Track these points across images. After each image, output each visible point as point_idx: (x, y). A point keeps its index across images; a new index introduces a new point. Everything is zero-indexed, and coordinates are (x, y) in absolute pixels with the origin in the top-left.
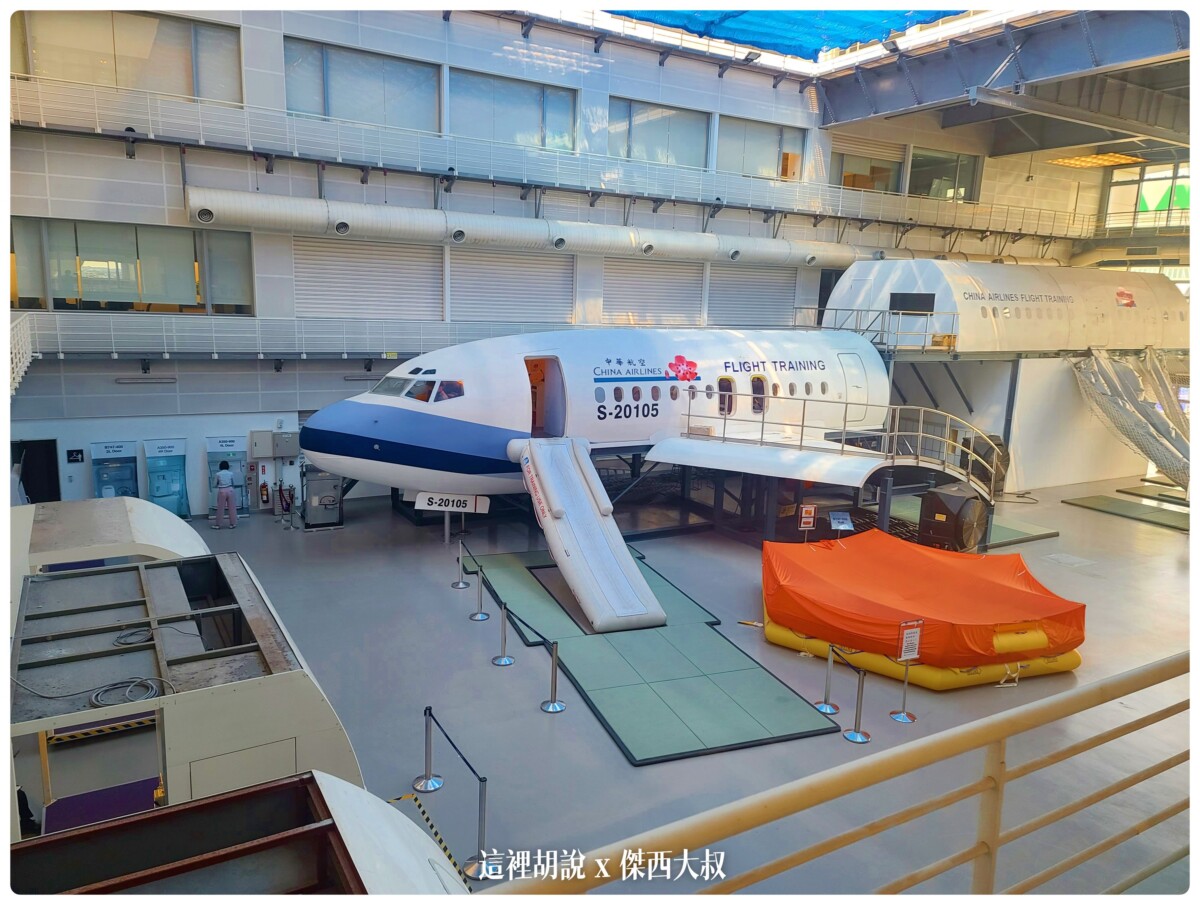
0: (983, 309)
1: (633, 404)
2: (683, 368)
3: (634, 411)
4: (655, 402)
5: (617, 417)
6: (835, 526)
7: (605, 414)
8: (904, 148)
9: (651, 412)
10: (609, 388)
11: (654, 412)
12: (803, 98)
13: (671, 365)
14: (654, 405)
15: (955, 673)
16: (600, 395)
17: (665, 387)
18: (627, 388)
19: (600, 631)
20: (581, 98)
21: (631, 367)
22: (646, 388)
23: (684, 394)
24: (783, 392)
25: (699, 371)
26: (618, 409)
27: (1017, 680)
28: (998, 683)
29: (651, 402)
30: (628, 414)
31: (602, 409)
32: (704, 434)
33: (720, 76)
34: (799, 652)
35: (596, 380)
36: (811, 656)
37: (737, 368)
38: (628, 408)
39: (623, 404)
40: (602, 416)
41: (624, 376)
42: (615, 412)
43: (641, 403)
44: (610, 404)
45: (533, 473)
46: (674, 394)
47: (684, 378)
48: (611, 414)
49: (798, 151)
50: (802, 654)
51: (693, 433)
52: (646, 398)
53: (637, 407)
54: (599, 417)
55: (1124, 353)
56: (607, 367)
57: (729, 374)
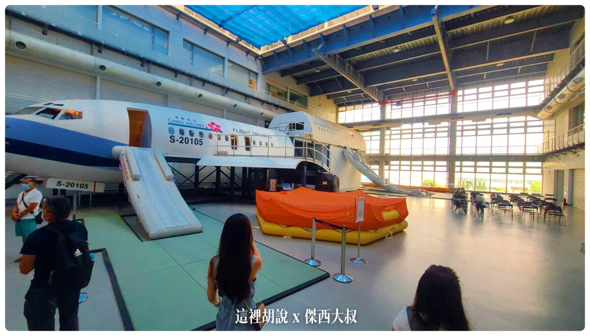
0: (319, 128)
1: (190, 138)
2: (214, 127)
3: (190, 141)
4: (201, 139)
5: (181, 142)
6: (284, 189)
7: (174, 140)
8: (287, 88)
9: (199, 143)
10: (177, 129)
11: (201, 143)
12: (256, 62)
13: (208, 125)
14: (200, 140)
15: (371, 233)
16: (171, 131)
17: (206, 133)
18: (187, 131)
19: (153, 238)
20: (171, 34)
21: (189, 122)
22: (196, 132)
23: (215, 137)
24: (258, 144)
25: (222, 129)
26: (182, 139)
27: (392, 235)
28: (384, 238)
29: (199, 138)
30: (187, 142)
31: (172, 137)
32: (225, 154)
33: (228, 45)
34: (283, 236)
35: (169, 124)
36: (290, 237)
37: (238, 131)
38: (187, 139)
39: (184, 137)
40: (173, 141)
41: (185, 124)
42: (180, 140)
43: (194, 138)
44: (177, 135)
45: (125, 160)
46: (210, 137)
47: (215, 130)
48: (178, 140)
49: (255, 80)
50: (285, 237)
51: (219, 154)
52: (197, 136)
53: (192, 139)
54: (171, 141)
55: (354, 150)
56: (176, 119)
57: (235, 133)
